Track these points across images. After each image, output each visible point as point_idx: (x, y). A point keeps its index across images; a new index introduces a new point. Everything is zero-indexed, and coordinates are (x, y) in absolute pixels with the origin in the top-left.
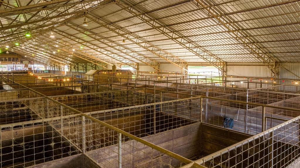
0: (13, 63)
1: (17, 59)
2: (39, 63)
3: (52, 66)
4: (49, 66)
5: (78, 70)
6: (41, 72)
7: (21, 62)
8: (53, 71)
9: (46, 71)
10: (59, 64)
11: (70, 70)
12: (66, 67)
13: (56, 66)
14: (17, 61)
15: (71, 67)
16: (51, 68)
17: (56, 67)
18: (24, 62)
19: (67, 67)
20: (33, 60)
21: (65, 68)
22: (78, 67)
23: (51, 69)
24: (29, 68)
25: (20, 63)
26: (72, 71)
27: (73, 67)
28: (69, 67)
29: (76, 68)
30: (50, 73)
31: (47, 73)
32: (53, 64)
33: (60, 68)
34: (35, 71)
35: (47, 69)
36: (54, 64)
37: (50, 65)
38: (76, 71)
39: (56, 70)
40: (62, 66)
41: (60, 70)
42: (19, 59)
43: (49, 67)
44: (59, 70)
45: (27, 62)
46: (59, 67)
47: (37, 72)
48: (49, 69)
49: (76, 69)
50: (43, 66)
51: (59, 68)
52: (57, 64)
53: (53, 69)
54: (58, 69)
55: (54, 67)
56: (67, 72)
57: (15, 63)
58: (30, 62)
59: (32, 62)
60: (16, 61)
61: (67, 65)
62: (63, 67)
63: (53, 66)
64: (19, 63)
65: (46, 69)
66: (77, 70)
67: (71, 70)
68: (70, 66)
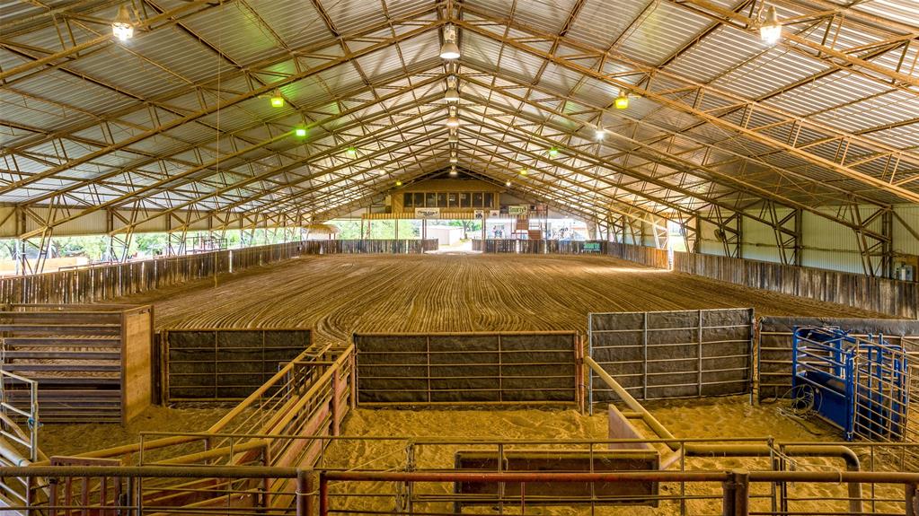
0: (475, 213)
1: (489, 197)
2: (569, 211)
3: (614, 224)
4: (606, 224)
5: (740, 245)
6: (575, 249)
7: (504, 210)
8: (616, 244)
9: (591, 246)
10: (642, 215)
11: (691, 244)
12: (673, 227)
13: (631, 224)
14: (489, 206)
15: (698, 230)
16: (611, 235)
17: (628, 230)
18: (514, 210)
19: (679, 227)
20: (545, 200)
21: (670, 233)
22: (739, 233)
23: (612, 239)
24: (531, 233)
25: (498, 212)
26: (702, 251)
27: (709, 230)
28: (690, 232)
29: (729, 235)
30: (606, 253)
31: (593, 252)
32: (618, 216)
33: (647, 232)
34: (549, 243)
35: (598, 238)
36: (623, 217)
37: (608, 222)
38: (727, 250)
39: (629, 241)
40: (655, 225)
41: (646, 244)
42: (497, 200)
43: (602, 228)
44: (643, 241)
45: (523, 209)
46: (643, 228)
47: (557, 248)
48: (605, 237)
49: (727, 242)
50: (582, 224)
51: (643, 235)
52: (634, 217)
53: (620, 237)
54: (638, 239)
55: (624, 228)
56: (679, 255)
57: (483, 214)
58: (532, 208)
59: (541, 208)
60: (485, 206)
61: (681, 218)
62: (659, 231)
63: (618, 223)
64: (495, 214)
65: (595, 234)
66: (732, 248)
67: (697, 247)
68: (692, 224)
